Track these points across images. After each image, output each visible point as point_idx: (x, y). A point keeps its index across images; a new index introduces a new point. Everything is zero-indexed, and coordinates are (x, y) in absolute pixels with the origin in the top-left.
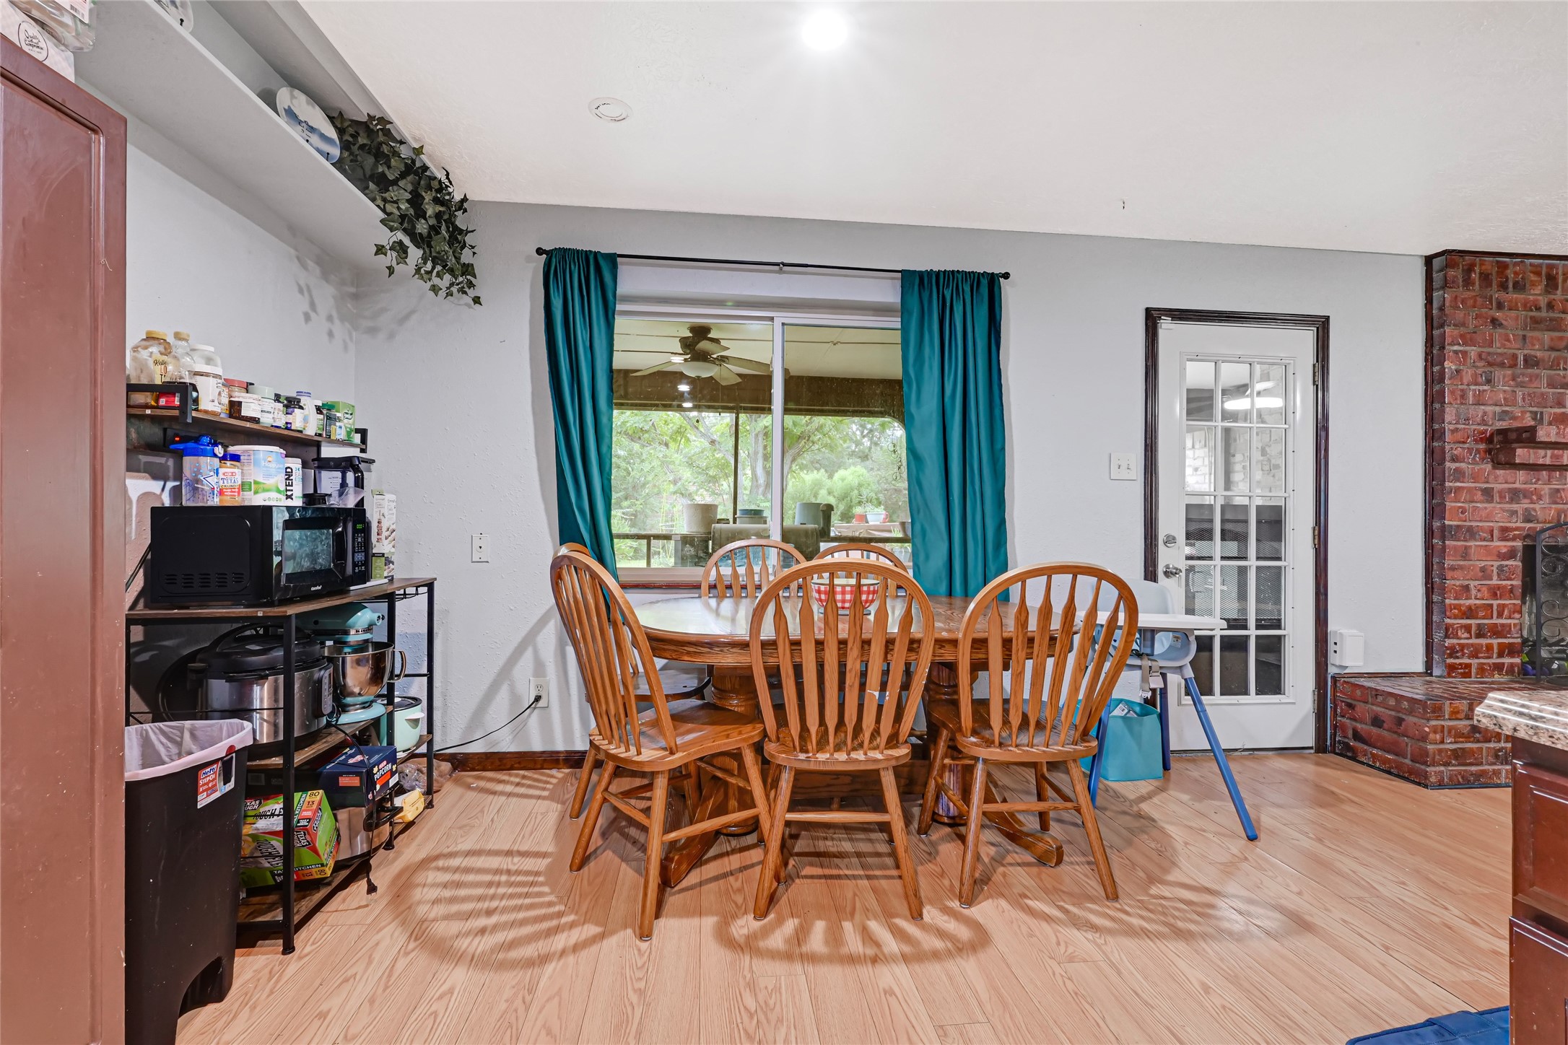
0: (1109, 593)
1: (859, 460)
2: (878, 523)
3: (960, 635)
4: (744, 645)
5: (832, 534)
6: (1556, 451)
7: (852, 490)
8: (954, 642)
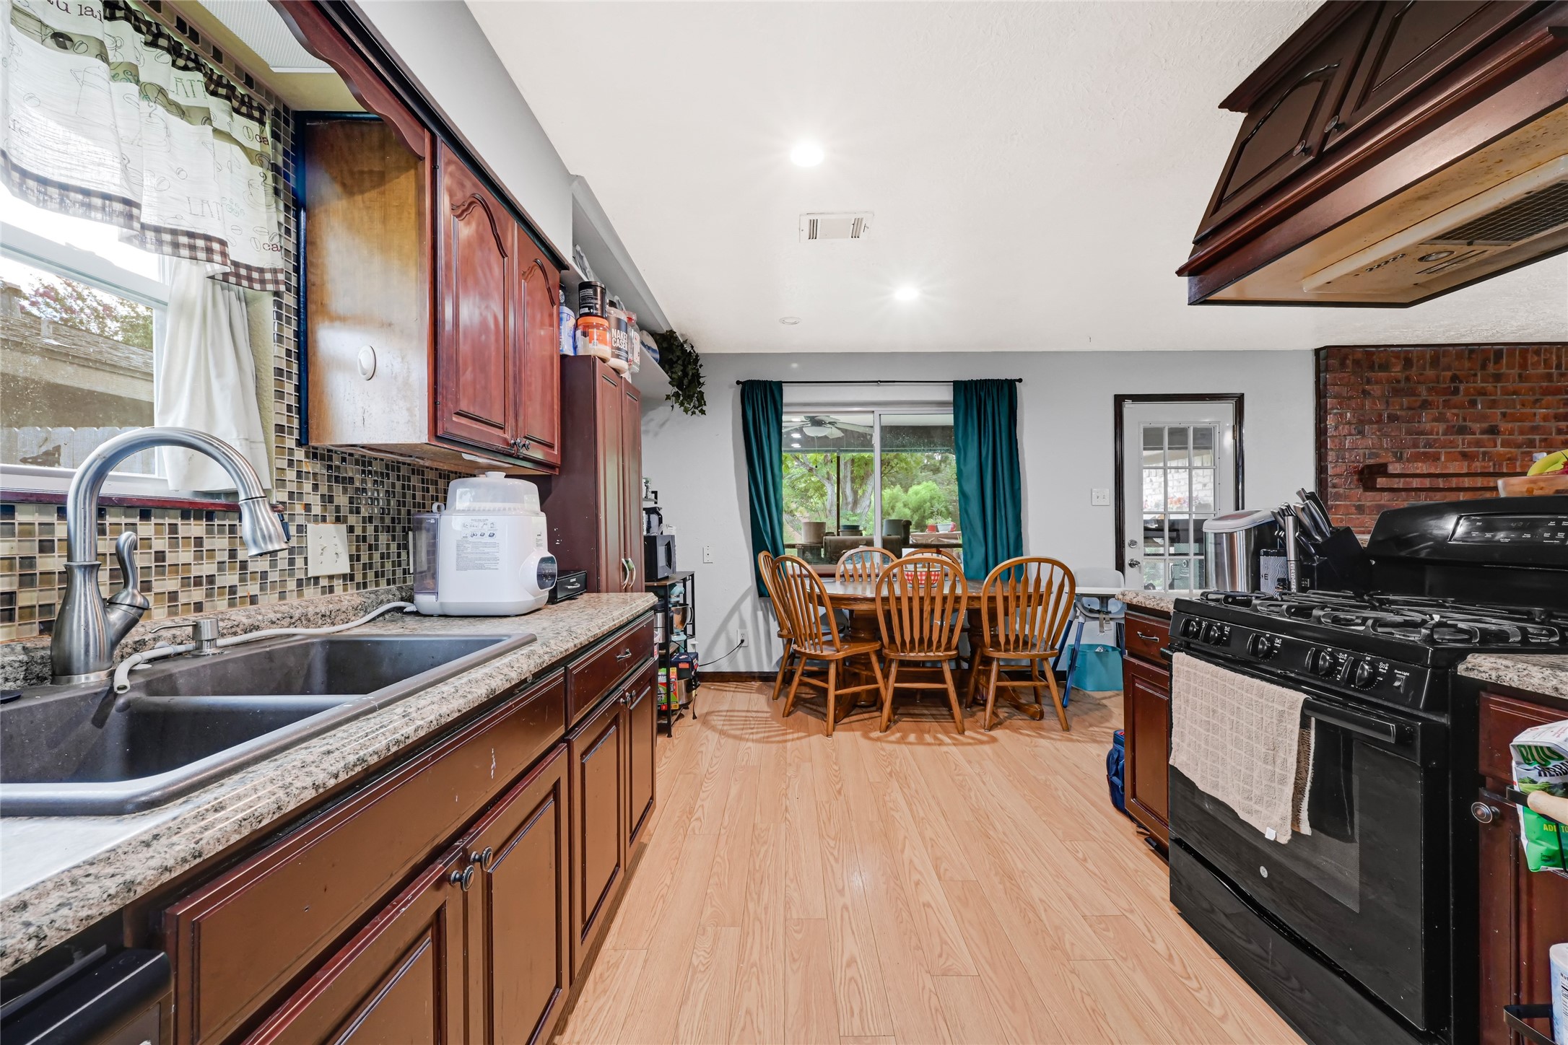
0: (1058, 572)
1: (931, 473)
2: (947, 532)
3: (981, 594)
4: (873, 600)
5: (911, 542)
6: (1407, 479)
7: (925, 502)
8: (979, 598)
